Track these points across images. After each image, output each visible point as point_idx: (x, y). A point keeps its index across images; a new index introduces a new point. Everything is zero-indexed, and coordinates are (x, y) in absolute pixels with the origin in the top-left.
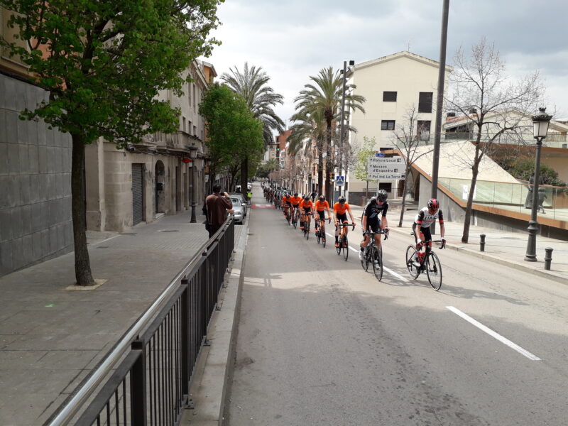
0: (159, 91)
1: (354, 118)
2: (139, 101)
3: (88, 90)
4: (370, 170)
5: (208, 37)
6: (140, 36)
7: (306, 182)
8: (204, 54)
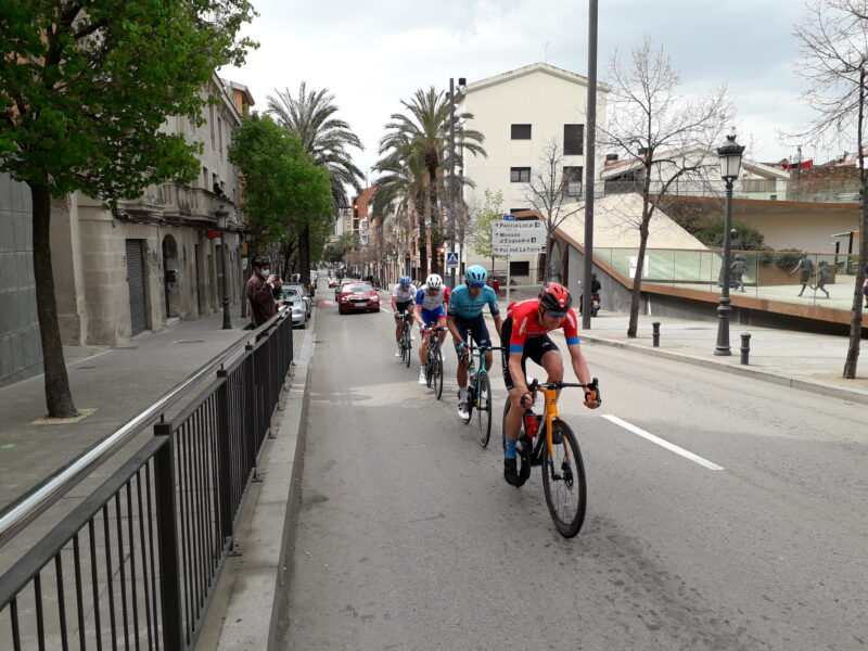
0: (168, 117)
1: (471, 165)
2: (136, 134)
3: (60, 113)
4: (496, 241)
5: (239, 36)
6: (134, 27)
7: (402, 265)
8: (234, 61)
